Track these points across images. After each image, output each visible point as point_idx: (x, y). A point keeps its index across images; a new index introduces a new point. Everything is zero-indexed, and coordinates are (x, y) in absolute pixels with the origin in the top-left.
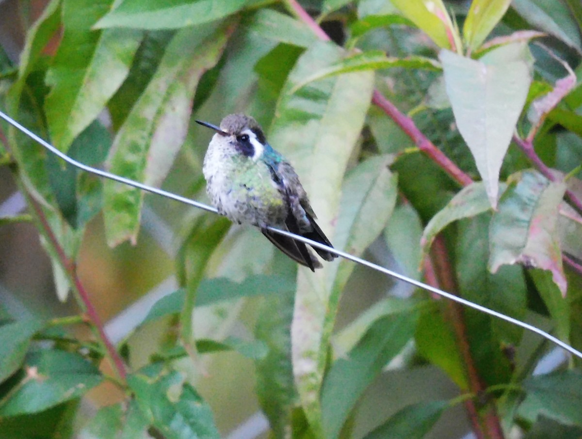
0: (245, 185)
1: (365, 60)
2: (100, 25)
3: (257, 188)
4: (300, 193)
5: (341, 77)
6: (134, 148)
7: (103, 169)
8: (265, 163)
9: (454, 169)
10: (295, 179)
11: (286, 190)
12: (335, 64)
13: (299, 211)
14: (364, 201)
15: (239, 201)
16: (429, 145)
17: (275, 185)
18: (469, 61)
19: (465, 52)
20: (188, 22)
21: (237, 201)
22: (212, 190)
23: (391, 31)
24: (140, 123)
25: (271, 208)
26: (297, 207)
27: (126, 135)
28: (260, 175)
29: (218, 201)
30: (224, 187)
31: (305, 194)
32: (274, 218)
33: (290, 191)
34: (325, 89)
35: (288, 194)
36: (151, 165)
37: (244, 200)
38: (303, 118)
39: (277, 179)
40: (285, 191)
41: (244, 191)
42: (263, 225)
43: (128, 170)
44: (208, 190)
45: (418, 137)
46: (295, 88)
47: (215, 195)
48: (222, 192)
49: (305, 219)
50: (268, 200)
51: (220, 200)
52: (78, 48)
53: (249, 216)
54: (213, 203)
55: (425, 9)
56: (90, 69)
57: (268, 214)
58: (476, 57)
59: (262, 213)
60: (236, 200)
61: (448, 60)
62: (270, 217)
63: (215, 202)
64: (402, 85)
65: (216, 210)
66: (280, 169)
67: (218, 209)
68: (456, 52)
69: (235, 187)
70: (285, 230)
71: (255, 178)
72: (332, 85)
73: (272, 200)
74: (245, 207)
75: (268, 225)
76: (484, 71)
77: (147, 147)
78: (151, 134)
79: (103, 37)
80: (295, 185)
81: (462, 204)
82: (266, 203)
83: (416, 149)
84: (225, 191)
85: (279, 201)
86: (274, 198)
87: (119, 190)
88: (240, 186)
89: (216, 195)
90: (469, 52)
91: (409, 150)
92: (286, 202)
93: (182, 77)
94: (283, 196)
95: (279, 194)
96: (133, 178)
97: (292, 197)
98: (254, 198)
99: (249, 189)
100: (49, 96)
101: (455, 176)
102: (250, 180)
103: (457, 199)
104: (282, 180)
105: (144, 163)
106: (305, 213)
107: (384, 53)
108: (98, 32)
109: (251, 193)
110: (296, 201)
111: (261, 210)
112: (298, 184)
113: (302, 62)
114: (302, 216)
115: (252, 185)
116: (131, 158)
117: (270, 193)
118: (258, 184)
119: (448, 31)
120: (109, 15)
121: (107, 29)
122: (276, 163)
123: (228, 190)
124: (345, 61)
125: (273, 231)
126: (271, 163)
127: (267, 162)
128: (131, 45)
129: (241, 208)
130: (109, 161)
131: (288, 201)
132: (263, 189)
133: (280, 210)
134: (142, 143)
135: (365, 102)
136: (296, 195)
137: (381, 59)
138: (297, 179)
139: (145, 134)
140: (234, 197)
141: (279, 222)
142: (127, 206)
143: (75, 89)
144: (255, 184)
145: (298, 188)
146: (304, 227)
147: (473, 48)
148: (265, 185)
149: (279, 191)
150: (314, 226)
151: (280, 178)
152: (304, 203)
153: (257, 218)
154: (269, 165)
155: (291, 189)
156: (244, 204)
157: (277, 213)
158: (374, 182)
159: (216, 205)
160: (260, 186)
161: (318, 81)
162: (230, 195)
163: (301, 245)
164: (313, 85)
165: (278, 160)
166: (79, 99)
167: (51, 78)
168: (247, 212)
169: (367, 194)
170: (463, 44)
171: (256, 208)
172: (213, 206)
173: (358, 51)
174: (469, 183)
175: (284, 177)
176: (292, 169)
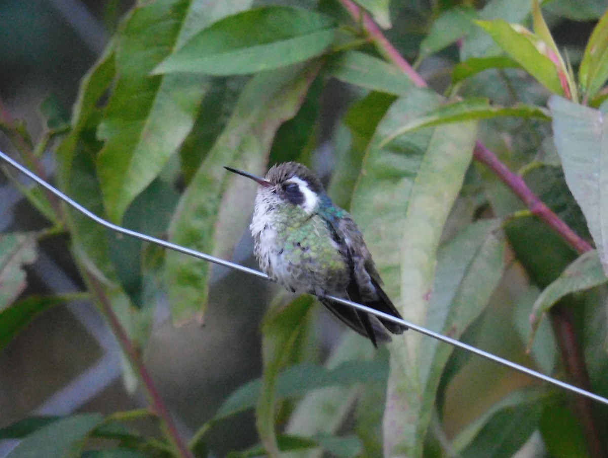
0: (299, 244)
1: (465, 109)
2: (159, 70)
3: (314, 248)
4: (364, 254)
5: (439, 129)
6: (202, 213)
7: (165, 238)
8: (324, 218)
9: (572, 236)
10: (359, 238)
11: (348, 250)
12: (429, 114)
13: (364, 276)
14: (466, 272)
15: (293, 263)
16: (543, 207)
17: (334, 245)
18: (585, 109)
19: (581, 99)
20: (262, 67)
21: (290, 263)
22: (261, 250)
23: (508, 79)
24: (208, 183)
25: (330, 272)
26: (361, 270)
27: (192, 197)
28: (318, 233)
29: (267, 263)
30: (274, 247)
31: (370, 256)
32: (334, 284)
33: (353, 252)
34: (420, 143)
35: (349, 256)
36: (219, 232)
37: (298, 262)
38: (395, 177)
39: (337, 238)
40: (346, 251)
41: (298, 251)
42: (320, 292)
43: (194, 239)
44: (256, 250)
45: (530, 199)
46: (385, 141)
47: (263, 256)
48: (272, 252)
49: (370, 285)
50: (326, 263)
51: (270, 263)
52: (135, 97)
53: (304, 281)
54: (261, 266)
55: (534, 49)
56: (149, 121)
57: (326, 279)
58: (595, 104)
59: (320, 278)
60: (288, 261)
61: (559, 107)
62: (329, 282)
63: (264, 265)
64: (521, 142)
65: (266, 276)
66: (342, 226)
67: (268, 273)
68: (570, 99)
69: (288, 246)
70: (346, 299)
71: (311, 236)
72: (429, 138)
73: (331, 263)
74: (300, 271)
75: (326, 293)
76: (601, 120)
77: (216, 212)
78: (221, 197)
79: (164, 84)
80: (358, 245)
81: (578, 274)
82: (324, 267)
83: (527, 212)
84: (276, 251)
85: (339, 264)
86: (334, 260)
87: (184, 262)
88: (294, 244)
89: (265, 256)
90: (585, 100)
91: (519, 214)
92: (347, 266)
93: (256, 130)
94: (345, 258)
95: (340, 256)
96: (200, 248)
97: (356, 259)
98: (310, 260)
99: (303, 249)
100: (103, 152)
101: (573, 244)
102: (305, 239)
103: (573, 268)
104: (343, 239)
105: (211, 231)
106: (370, 278)
107: (488, 100)
108: (158, 79)
109: (306, 254)
110: (360, 263)
111: (318, 273)
112: (362, 243)
113: (394, 111)
114: (366, 282)
115: (308, 244)
116: (198, 224)
117: (330, 254)
118: (315, 244)
119: (561, 75)
120: (170, 58)
121: (168, 75)
122: (336, 219)
123: (279, 250)
124: (442, 109)
125: (332, 299)
126: (330, 218)
127: (326, 218)
128: (196, 94)
129: (295, 272)
130: (172, 228)
131: (351, 265)
132: (320, 249)
133: (340, 274)
134: (210, 207)
135: (465, 156)
136: (360, 256)
137: (482, 107)
138: (361, 238)
139: (214, 196)
140: (286, 259)
141: (339, 289)
142: (193, 280)
143: (131, 144)
144: (311, 243)
145: (363, 249)
146: (370, 294)
147: (590, 94)
148: (323, 245)
149: (340, 252)
150: (381, 294)
151: (341, 237)
152: (369, 266)
153: (314, 285)
154: (328, 222)
155: (354, 249)
156: (298, 266)
157: (338, 278)
158: (478, 252)
159: (265, 269)
160: (317, 246)
161: (412, 133)
162: (282, 256)
163: (364, 315)
164: (405, 138)
165: (338, 215)
166: (136, 155)
167: (103, 131)
168: (301, 277)
169: (471, 264)
170: (579, 90)
171: (312, 272)
172: (260, 271)
173: (460, 99)
174: (588, 250)
175: (345, 234)
176: (355, 226)
